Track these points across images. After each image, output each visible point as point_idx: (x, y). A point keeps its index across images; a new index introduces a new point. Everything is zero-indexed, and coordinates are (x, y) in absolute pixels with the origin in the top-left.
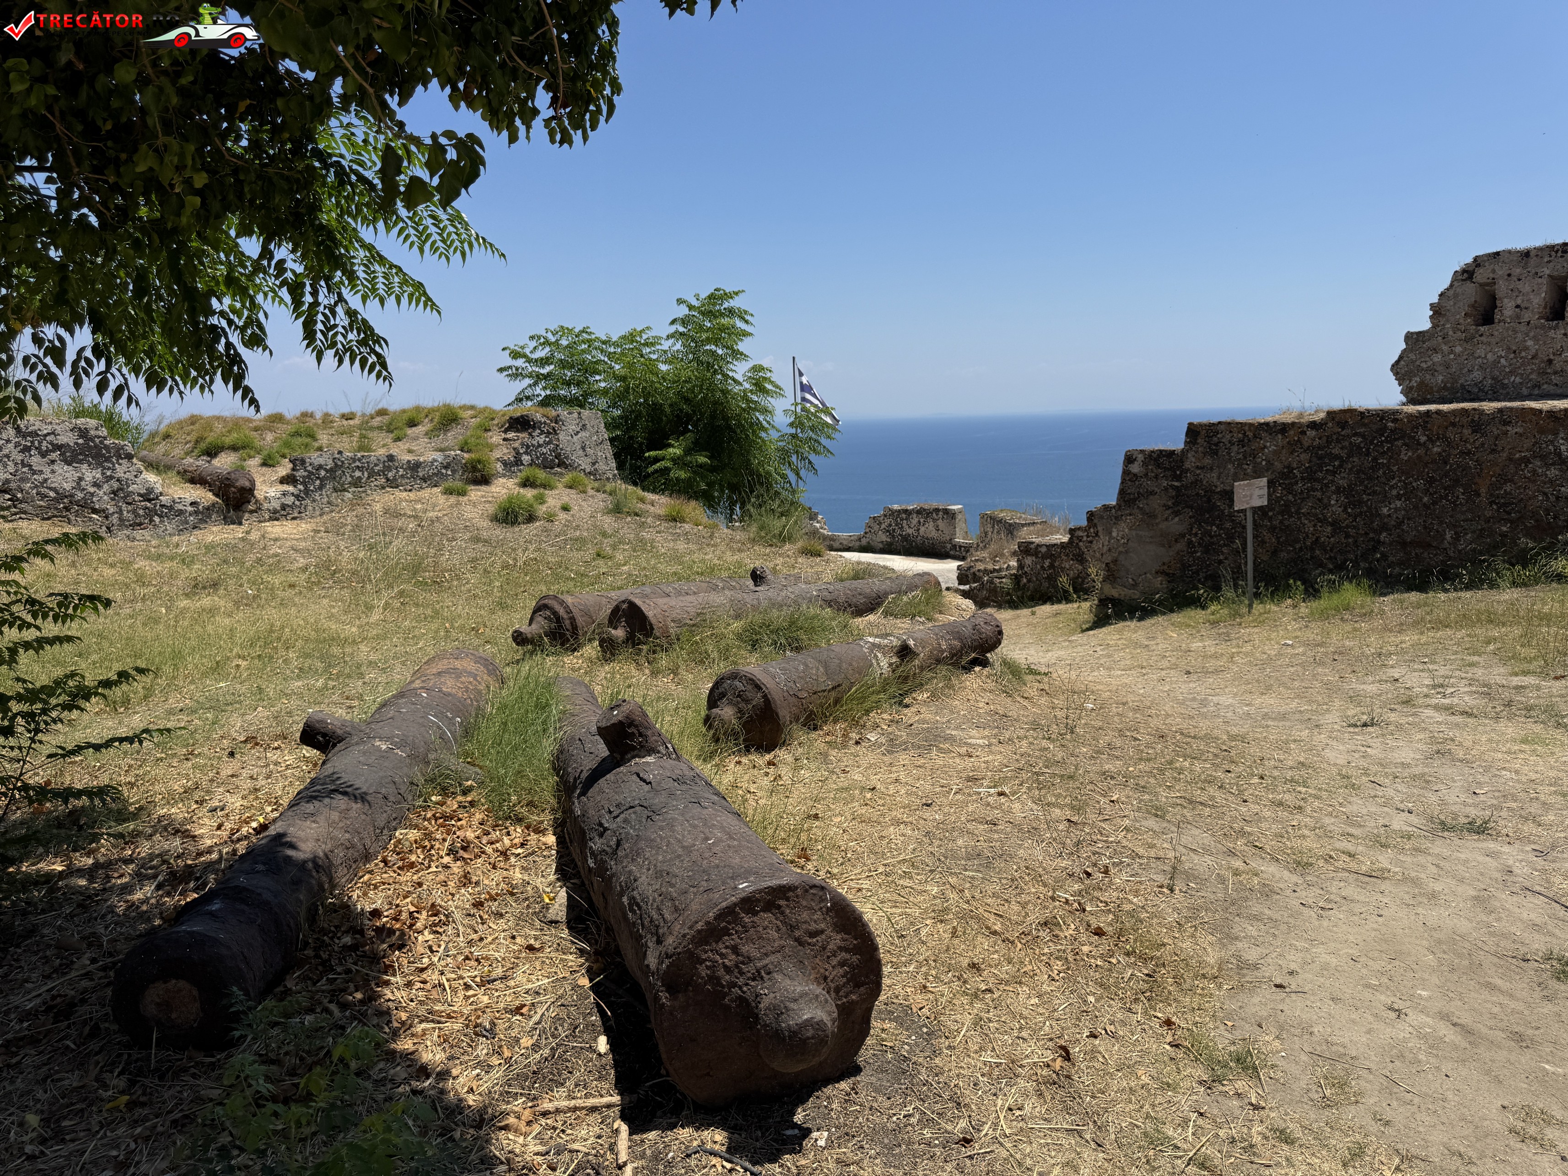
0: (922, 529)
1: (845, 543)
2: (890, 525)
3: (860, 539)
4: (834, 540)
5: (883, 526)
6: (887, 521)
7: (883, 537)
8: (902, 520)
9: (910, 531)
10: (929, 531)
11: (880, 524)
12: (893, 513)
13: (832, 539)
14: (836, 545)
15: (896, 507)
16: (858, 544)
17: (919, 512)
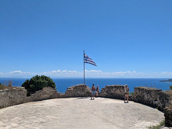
0: (116, 91)
6: (107, 89)
8: (110, 89)
9: (113, 92)
10: (118, 92)
11: (105, 90)
12: (108, 87)
15: (109, 86)
17: (115, 87)
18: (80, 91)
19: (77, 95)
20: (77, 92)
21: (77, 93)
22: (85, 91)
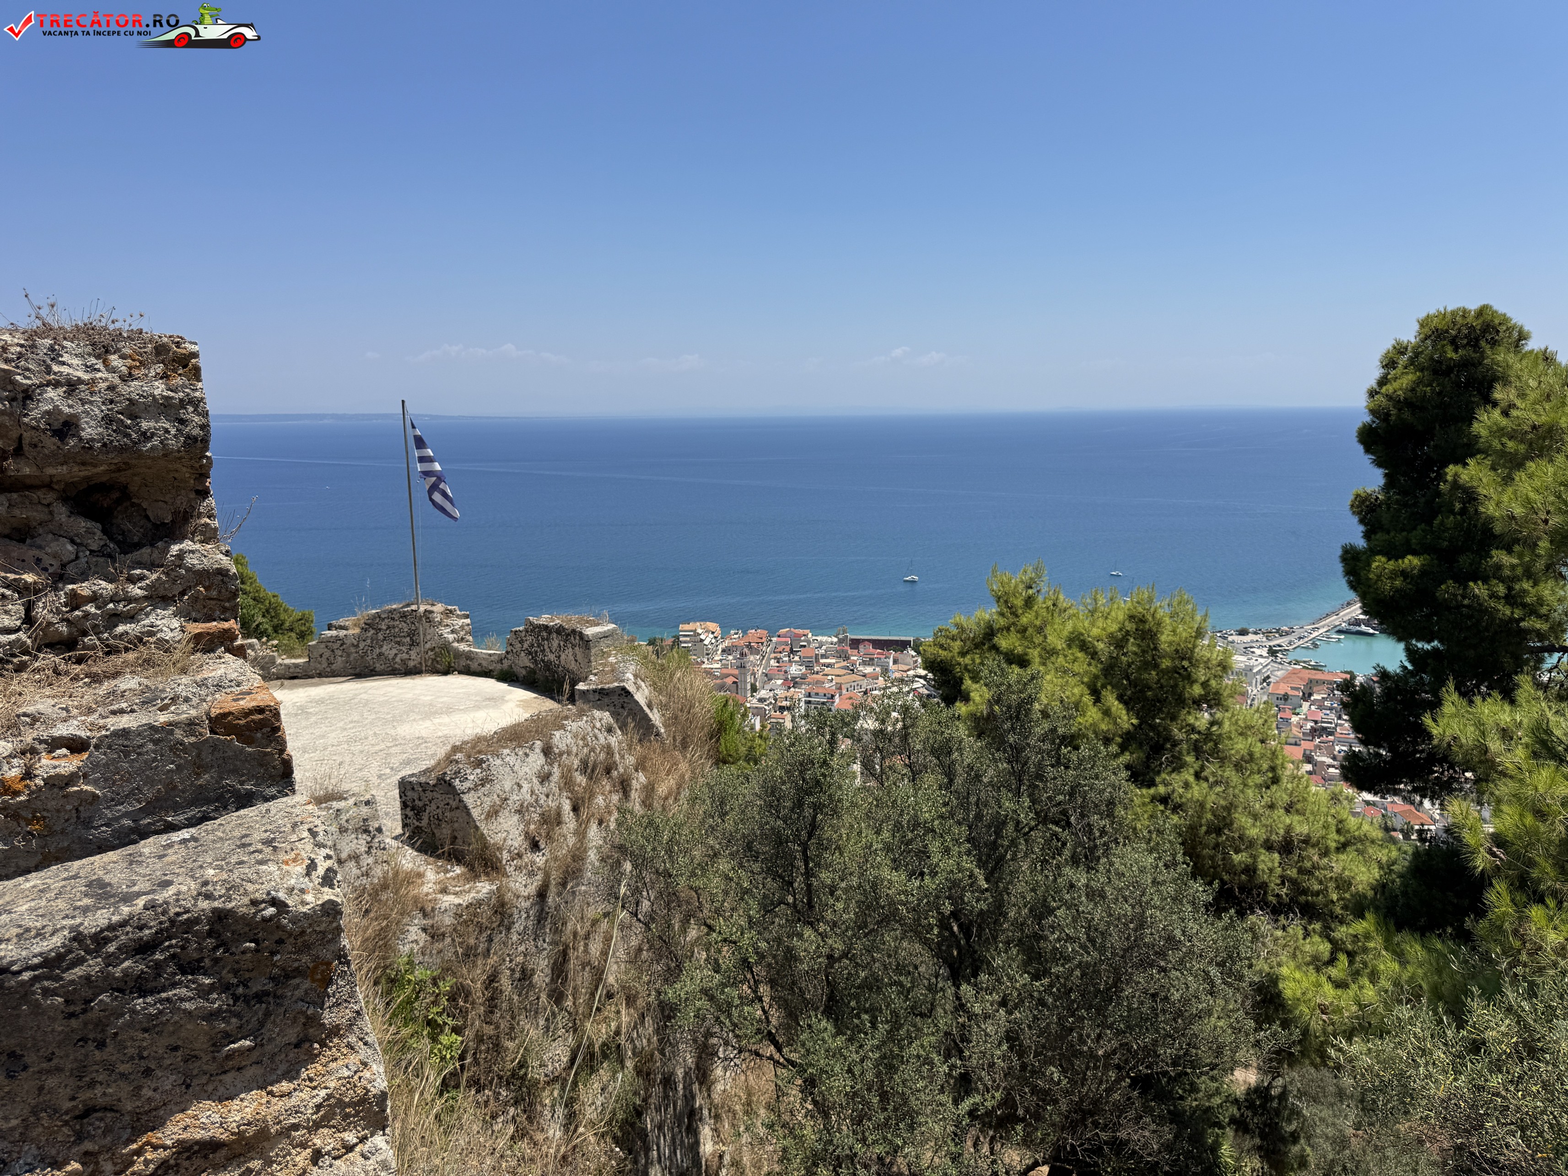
0: (563, 657)
1: (484, 663)
2: (532, 646)
3: (501, 661)
4: (471, 659)
5: (526, 646)
6: (529, 640)
7: (525, 661)
8: (543, 639)
9: (552, 657)
11: (522, 642)
12: (535, 629)
13: (469, 656)
14: (474, 666)
15: (537, 620)
16: (499, 666)
17: (560, 630)
18: (398, 643)
19: (379, 667)
20: (377, 651)
21: (380, 654)
22: (428, 646)
